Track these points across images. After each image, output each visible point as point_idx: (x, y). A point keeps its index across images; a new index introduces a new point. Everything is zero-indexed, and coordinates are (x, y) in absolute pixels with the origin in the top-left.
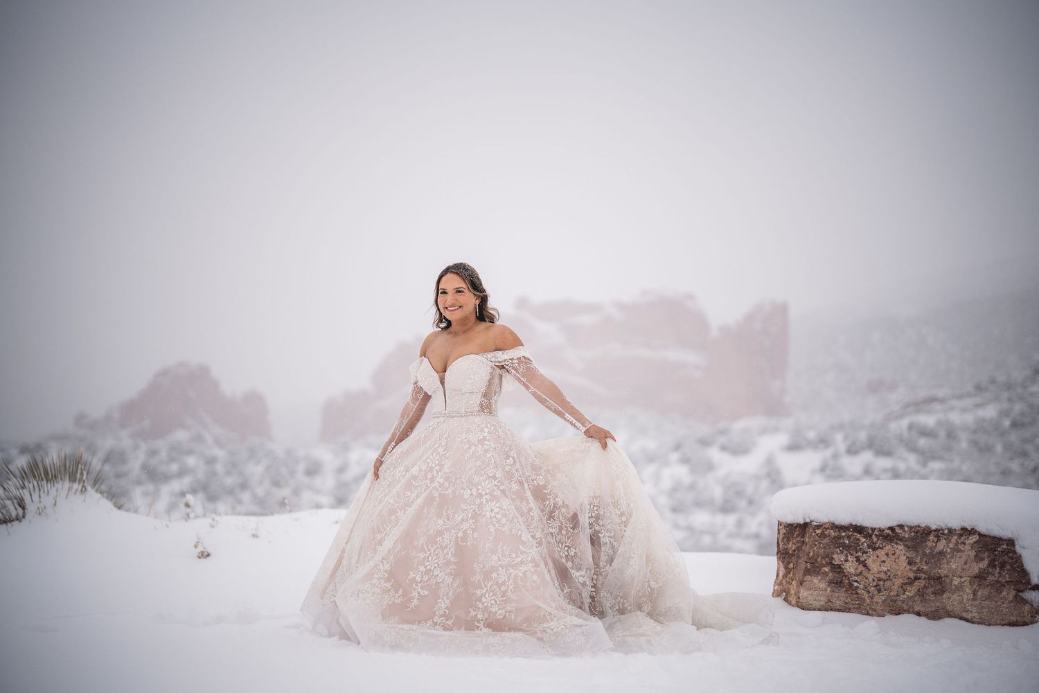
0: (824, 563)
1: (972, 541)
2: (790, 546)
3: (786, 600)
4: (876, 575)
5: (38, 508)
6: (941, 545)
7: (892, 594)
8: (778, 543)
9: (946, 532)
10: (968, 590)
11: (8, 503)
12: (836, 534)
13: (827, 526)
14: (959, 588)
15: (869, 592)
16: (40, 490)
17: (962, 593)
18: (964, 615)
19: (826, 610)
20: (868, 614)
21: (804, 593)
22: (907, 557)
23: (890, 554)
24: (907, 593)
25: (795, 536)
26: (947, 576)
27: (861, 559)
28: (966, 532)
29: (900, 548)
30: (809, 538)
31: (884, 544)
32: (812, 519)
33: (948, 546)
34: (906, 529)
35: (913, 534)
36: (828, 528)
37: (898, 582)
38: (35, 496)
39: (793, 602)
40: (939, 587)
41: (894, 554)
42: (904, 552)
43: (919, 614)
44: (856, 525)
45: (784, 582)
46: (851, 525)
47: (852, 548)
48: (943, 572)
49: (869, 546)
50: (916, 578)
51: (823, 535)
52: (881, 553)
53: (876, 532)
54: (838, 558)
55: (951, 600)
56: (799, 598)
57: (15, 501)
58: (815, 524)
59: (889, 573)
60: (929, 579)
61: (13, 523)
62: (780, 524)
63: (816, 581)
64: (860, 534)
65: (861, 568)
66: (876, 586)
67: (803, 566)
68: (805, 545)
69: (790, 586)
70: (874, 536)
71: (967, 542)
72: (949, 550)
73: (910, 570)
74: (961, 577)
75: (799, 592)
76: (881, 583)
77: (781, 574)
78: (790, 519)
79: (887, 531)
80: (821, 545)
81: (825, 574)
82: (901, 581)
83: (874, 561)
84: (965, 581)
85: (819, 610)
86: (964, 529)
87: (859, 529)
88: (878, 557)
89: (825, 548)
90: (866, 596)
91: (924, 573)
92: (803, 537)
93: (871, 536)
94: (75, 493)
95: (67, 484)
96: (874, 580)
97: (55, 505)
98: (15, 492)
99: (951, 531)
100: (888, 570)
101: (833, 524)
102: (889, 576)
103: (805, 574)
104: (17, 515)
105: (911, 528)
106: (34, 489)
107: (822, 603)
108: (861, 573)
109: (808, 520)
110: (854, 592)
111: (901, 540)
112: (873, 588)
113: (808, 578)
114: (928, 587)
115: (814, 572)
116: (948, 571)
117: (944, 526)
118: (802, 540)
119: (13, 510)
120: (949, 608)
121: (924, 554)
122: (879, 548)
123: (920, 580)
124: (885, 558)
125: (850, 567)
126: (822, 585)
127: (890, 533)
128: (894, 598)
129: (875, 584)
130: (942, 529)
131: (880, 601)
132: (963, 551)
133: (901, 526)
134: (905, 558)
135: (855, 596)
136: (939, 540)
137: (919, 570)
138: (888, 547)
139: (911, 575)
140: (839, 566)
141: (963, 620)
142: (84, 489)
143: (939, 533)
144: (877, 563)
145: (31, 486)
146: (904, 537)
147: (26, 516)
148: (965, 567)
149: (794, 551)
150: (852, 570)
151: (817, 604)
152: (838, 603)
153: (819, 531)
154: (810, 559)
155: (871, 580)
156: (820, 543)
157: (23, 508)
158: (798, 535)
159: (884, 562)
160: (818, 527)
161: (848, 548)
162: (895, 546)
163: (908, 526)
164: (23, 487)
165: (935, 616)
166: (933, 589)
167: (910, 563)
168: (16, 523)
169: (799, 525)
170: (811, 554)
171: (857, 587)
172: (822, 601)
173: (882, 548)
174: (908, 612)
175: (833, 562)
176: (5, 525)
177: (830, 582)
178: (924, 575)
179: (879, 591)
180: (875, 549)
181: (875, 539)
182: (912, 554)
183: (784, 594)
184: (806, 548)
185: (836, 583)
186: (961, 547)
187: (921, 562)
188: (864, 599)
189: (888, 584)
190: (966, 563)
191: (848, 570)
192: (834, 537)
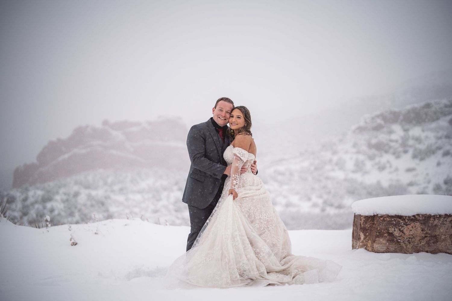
0: (385, 232)
1: (450, 220)
2: (367, 226)
3: (366, 249)
4: (408, 236)
6: (436, 222)
7: (415, 244)
8: (361, 225)
9: (438, 216)
10: (449, 241)
12: (390, 219)
13: (385, 216)
14: (444, 240)
15: (405, 244)
17: (446, 242)
18: (448, 251)
19: (387, 252)
20: (405, 253)
21: (376, 246)
22: (421, 228)
23: (414, 227)
24: (422, 243)
26: (439, 235)
27: (401, 230)
28: (447, 216)
29: (418, 224)
30: (377, 222)
31: (411, 223)
32: (377, 213)
33: (439, 222)
34: (421, 216)
35: (424, 218)
36: (386, 217)
37: (418, 238)
39: (370, 250)
40: (435, 240)
41: (415, 227)
42: (419, 226)
43: (427, 252)
44: (398, 215)
45: (364, 241)
46: (396, 215)
47: (397, 225)
48: (437, 233)
49: (404, 224)
50: (426, 237)
51: (384, 220)
52: (409, 227)
53: (407, 218)
54: (391, 230)
55: (441, 245)
56: (373, 248)
58: (380, 216)
59: (414, 235)
60: (431, 237)
62: (361, 216)
63: (381, 240)
64: (400, 219)
65: (401, 233)
66: (408, 241)
67: (374, 234)
69: (368, 243)
70: (406, 220)
71: (448, 220)
72: (439, 224)
73: (423, 233)
74: (445, 235)
75: (373, 245)
76: (410, 239)
77: (363, 238)
78: (367, 214)
79: (412, 217)
80: (383, 225)
81: (386, 237)
82: (419, 238)
83: (406, 230)
84: (447, 237)
85: (383, 252)
86: (446, 215)
87: (400, 217)
88: (408, 228)
89: (385, 226)
90: (404, 245)
91: (429, 234)
92: (373, 221)
93: (405, 220)
96: (407, 238)
99: (440, 216)
100: (413, 234)
101: (388, 215)
102: (414, 236)
103: (376, 237)
105: (423, 215)
107: (385, 249)
108: (401, 236)
109: (375, 214)
110: (399, 244)
111: (418, 221)
112: (407, 242)
113: (377, 239)
114: (431, 240)
115: (380, 236)
116: (439, 233)
117: (437, 214)
118: (373, 223)
120: (440, 249)
121: (429, 226)
122: (409, 224)
123: (427, 238)
124: (411, 229)
125: (397, 233)
126: (384, 242)
127: (413, 218)
128: (416, 246)
129: (408, 240)
130: (436, 215)
131: (410, 247)
132: (446, 224)
133: (418, 215)
134: (420, 228)
135: (399, 246)
136: (435, 220)
137: (426, 233)
138: (412, 224)
139: (423, 235)
140: (392, 233)
141: (447, 253)
143: (435, 217)
144: (408, 231)
146: (420, 219)
148: (447, 231)
149: (369, 227)
150: (397, 235)
151: (382, 250)
152: (392, 249)
153: (382, 219)
154: (378, 231)
155: (406, 238)
156: (383, 224)
158: (370, 221)
159: (411, 230)
160: (382, 216)
161: (395, 225)
162: (416, 223)
163: (421, 215)
165: (434, 252)
166: (432, 241)
167: (422, 230)
169: (371, 216)
170: (379, 229)
171: (400, 242)
172: (385, 248)
173: (410, 225)
174: (423, 251)
175: (389, 232)
177: (388, 240)
178: (429, 235)
179: (410, 243)
180: (407, 225)
181: (407, 221)
182: (423, 227)
183: (365, 247)
184: (375, 226)
185: (391, 241)
186: (445, 222)
187: (427, 230)
188: (403, 247)
189: (413, 240)
190: (447, 229)
191: (396, 234)
192: (389, 221)
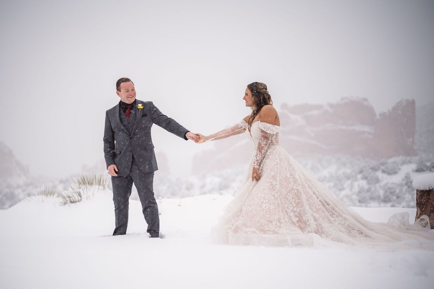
2: (423, 200)
5: (87, 197)
8: (417, 200)
11: (75, 194)
16: (87, 189)
21: (430, 221)
25: (425, 196)
30: (432, 196)
32: (433, 188)
38: (85, 191)
57: (77, 194)
61: (77, 203)
62: (417, 191)
67: (429, 209)
68: (430, 200)
77: (419, 213)
78: (422, 188)
92: (429, 196)
94: (101, 190)
95: (97, 186)
97: (93, 195)
98: (78, 190)
103: (431, 213)
104: (78, 200)
106: (84, 189)
109: (431, 188)
118: (428, 197)
119: (77, 198)
142: (104, 188)
145: (83, 187)
147: (82, 200)
149: (425, 203)
154: (433, 206)
157: (81, 197)
158: (427, 195)
164: (80, 188)
168: (78, 203)
169: (426, 191)
170: (433, 204)
176: (74, 204)
184: (431, 201)
